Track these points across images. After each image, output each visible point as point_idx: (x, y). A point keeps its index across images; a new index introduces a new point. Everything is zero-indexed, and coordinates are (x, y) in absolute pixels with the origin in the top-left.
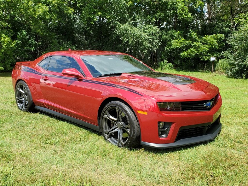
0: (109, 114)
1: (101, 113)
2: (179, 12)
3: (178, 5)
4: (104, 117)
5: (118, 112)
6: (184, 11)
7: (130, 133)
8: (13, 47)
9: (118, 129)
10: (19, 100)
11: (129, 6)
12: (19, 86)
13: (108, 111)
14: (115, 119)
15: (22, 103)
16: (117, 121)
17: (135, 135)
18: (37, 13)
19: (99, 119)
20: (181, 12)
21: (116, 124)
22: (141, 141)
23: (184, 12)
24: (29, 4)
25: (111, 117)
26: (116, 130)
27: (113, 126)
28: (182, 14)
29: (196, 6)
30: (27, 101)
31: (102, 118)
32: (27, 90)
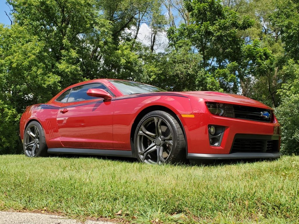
0: (146, 129)
1: (135, 131)
2: (209, 87)
3: (208, 80)
4: (138, 134)
5: (157, 123)
6: (214, 85)
7: (173, 144)
8: (18, 120)
9: (157, 147)
10: (27, 146)
11: (152, 81)
12: (29, 129)
13: (144, 125)
14: (154, 135)
15: (31, 150)
16: (156, 136)
17: (180, 147)
18: (47, 83)
19: (132, 141)
20: (211, 87)
21: (153, 142)
22: (187, 153)
23: (214, 87)
24: (37, 72)
25: (148, 132)
26: (155, 147)
27: (151, 143)
28: (212, 89)
29: (227, 80)
30: (38, 144)
31: (137, 136)
32: (40, 131)
